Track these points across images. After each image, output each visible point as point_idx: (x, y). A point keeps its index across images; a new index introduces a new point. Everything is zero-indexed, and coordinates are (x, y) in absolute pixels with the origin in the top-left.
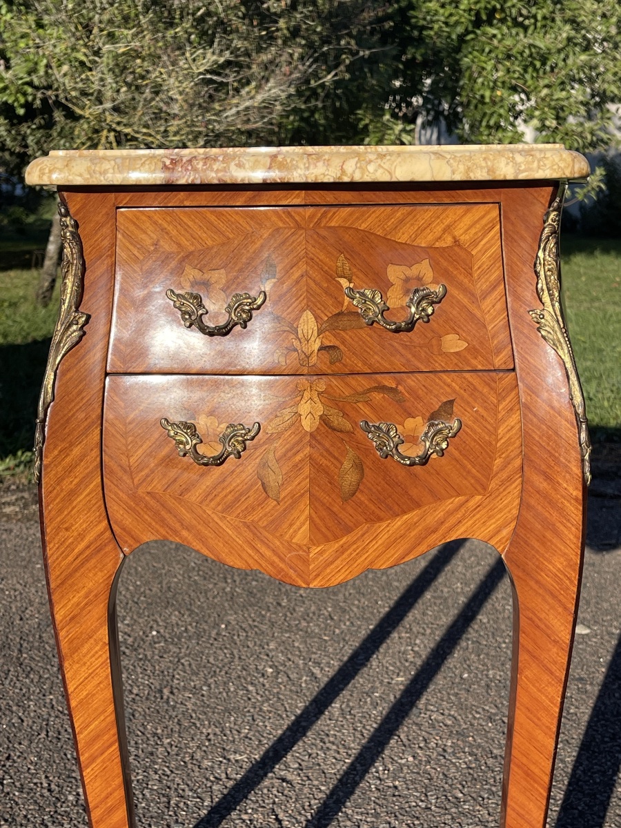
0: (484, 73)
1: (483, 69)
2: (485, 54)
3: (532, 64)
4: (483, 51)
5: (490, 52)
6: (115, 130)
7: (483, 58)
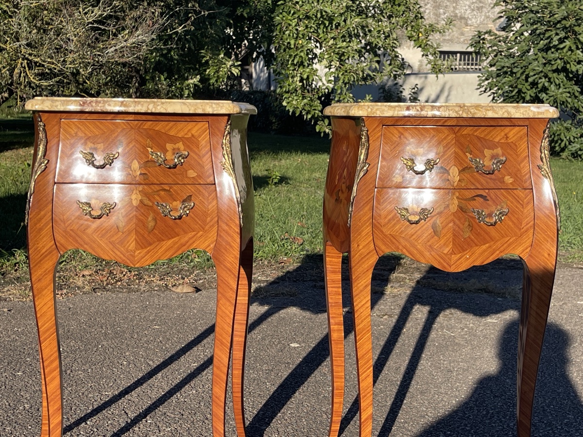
0: (290, 28)
1: (290, 25)
2: (291, 15)
3: (323, 23)
4: (290, 12)
5: (294, 13)
6: (27, 59)
7: (289, 18)
